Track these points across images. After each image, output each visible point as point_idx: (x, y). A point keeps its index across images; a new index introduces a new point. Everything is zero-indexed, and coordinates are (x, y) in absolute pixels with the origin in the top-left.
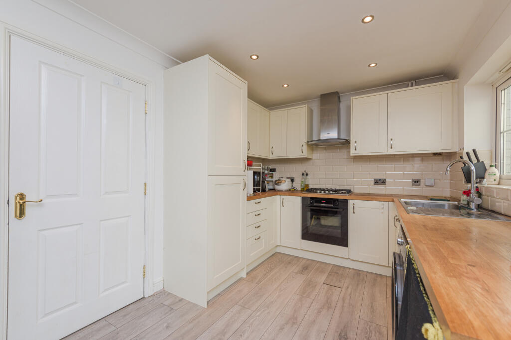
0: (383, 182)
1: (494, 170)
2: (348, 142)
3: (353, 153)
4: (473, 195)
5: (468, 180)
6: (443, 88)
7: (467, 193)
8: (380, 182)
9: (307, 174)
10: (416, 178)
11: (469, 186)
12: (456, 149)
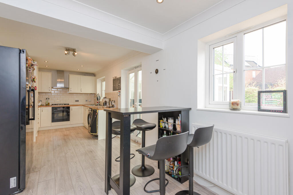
0: (78, 101)
1: (101, 98)
2: (68, 88)
3: (70, 92)
4: (99, 103)
5: (98, 100)
6: (93, 78)
7: (98, 102)
8: (77, 101)
9: (49, 99)
10: (87, 100)
11: (98, 101)
12: (95, 93)
